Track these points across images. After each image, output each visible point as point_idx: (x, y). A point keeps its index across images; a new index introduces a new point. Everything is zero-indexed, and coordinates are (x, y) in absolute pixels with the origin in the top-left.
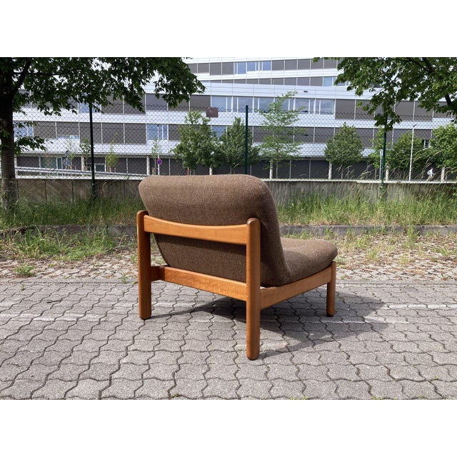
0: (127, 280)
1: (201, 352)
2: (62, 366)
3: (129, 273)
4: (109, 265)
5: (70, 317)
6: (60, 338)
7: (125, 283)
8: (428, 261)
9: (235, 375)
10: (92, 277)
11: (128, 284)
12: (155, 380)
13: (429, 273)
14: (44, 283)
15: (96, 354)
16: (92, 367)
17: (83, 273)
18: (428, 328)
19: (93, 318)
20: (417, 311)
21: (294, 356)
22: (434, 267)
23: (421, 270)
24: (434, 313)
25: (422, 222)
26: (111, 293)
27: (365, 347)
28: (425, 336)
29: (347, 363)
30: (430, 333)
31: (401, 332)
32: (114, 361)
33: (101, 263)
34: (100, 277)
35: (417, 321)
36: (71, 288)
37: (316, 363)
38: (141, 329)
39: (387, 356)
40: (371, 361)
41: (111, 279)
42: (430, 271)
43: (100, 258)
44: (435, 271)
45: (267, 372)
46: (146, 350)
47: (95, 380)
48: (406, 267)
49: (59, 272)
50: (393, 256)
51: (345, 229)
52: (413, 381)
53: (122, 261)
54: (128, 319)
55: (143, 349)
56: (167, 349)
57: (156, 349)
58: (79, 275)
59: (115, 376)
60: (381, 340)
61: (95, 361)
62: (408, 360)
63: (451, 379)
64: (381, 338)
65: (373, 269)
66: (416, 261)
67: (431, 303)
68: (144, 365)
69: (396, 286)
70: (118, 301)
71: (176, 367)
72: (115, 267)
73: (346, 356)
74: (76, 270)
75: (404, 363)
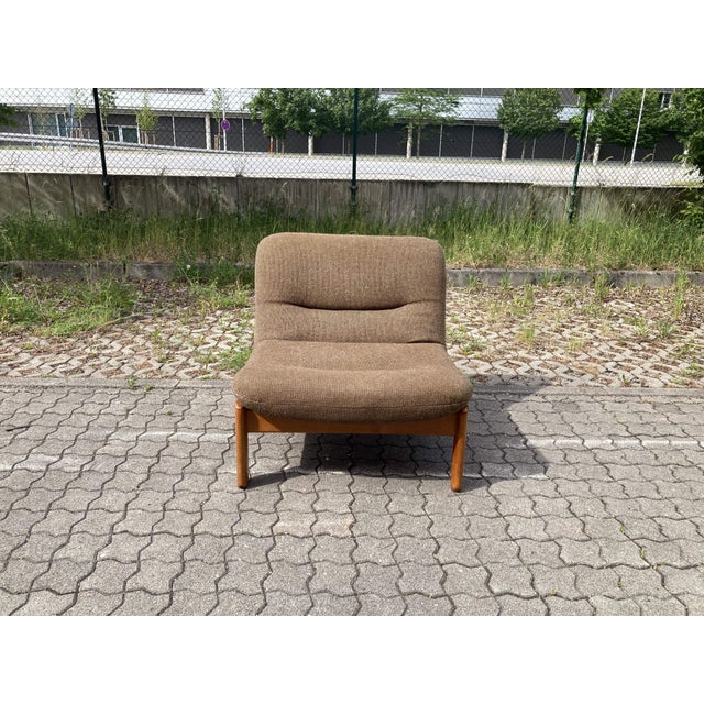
0: (138, 383)
1: (222, 537)
2: (11, 562)
3: (145, 365)
4: (116, 346)
5: (36, 463)
6: (16, 506)
7: (135, 388)
8: (612, 344)
9: (262, 583)
10: (87, 373)
11: (138, 392)
12: (142, 593)
13: (608, 371)
14: (10, 386)
15: (64, 540)
16: (54, 565)
17: (75, 363)
18: (572, 487)
19: (71, 463)
20: (565, 451)
21: (357, 545)
22: (619, 357)
23: (595, 365)
24: (589, 457)
25: (622, 266)
26: (108, 410)
27: (468, 528)
28: (562, 504)
29: (432, 561)
30: (571, 499)
31: (530, 497)
32: (88, 554)
33: (106, 342)
34: (98, 375)
35: (560, 475)
36: (49, 399)
37: (386, 562)
38: (142, 487)
39: (494, 545)
40: (470, 559)
41: (112, 382)
42: (610, 365)
43: (103, 332)
44: (618, 365)
45: (310, 578)
46: (141, 532)
47: (54, 592)
48: (576, 356)
49: (36, 362)
50: (561, 332)
51: (500, 274)
52: (518, 596)
53: (138, 339)
54: (126, 466)
55: (136, 531)
56: (172, 531)
57: (156, 531)
58: (69, 368)
59: (85, 585)
60: (495, 513)
61: (59, 555)
62: (523, 555)
63: (577, 595)
64: (496, 509)
65: (523, 360)
66: (596, 344)
67: (591, 436)
68: (133, 562)
69: (549, 398)
70: (117, 428)
71: (178, 566)
72: (127, 351)
73: (434, 546)
74: (64, 357)
75: (515, 562)
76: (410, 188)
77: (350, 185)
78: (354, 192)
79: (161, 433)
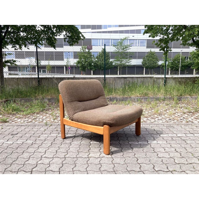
0: (48, 124)
1: (73, 158)
2: (12, 165)
3: (49, 120)
4: (41, 117)
5: (20, 142)
6: (14, 152)
7: (47, 125)
8: (181, 113)
9: (86, 169)
10: (33, 122)
11: (48, 126)
12: (51, 172)
13: (181, 119)
14: (12, 125)
15: (28, 159)
16: (25, 165)
17: (30, 120)
18: (175, 145)
19: (30, 142)
20: (172, 137)
21: (113, 160)
22: (184, 116)
23: (177, 118)
24: (179, 139)
25: (181, 95)
26: (40, 130)
27: (146, 155)
28: (173, 149)
29: (136, 163)
30: (175, 148)
31: (163, 148)
32: (35, 162)
33: (38, 116)
34: (36, 122)
35: (171, 143)
36: (23, 128)
37: (123, 163)
38: (50, 147)
39: (154, 159)
40: (147, 162)
41: (41, 124)
42: (182, 118)
43: (37, 113)
44: (184, 118)
45: (100, 168)
46: (50, 157)
47: (25, 171)
48: (171, 116)
49: (19, 120)
50: (166, 111)
51: (147, 98)
52: (164, 171)
53: (47, 115)
54: (45, 142)
55: (48, 157)
56: (59, 157)
57: (54, 157)
58: (28, 121)
59: (34, 170)
60: (153, 152)
61: (26, 163)
62: (163, 161)
63: (181, 171)
64: (154, 151)
65: (156, 117)
66: (176, 113)
67: (179, 134)
68: (48, 164)
69: (165, 125)
70: (42, 134)
71: (61, 165)
72: (44, 117)
73: (136, 159)
74: (27, 119)
75: (161, 163)
76: (120, 79)
77: (104, 78)
78: (105, 80)
79: (55, 135)
